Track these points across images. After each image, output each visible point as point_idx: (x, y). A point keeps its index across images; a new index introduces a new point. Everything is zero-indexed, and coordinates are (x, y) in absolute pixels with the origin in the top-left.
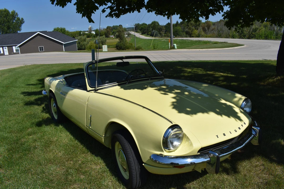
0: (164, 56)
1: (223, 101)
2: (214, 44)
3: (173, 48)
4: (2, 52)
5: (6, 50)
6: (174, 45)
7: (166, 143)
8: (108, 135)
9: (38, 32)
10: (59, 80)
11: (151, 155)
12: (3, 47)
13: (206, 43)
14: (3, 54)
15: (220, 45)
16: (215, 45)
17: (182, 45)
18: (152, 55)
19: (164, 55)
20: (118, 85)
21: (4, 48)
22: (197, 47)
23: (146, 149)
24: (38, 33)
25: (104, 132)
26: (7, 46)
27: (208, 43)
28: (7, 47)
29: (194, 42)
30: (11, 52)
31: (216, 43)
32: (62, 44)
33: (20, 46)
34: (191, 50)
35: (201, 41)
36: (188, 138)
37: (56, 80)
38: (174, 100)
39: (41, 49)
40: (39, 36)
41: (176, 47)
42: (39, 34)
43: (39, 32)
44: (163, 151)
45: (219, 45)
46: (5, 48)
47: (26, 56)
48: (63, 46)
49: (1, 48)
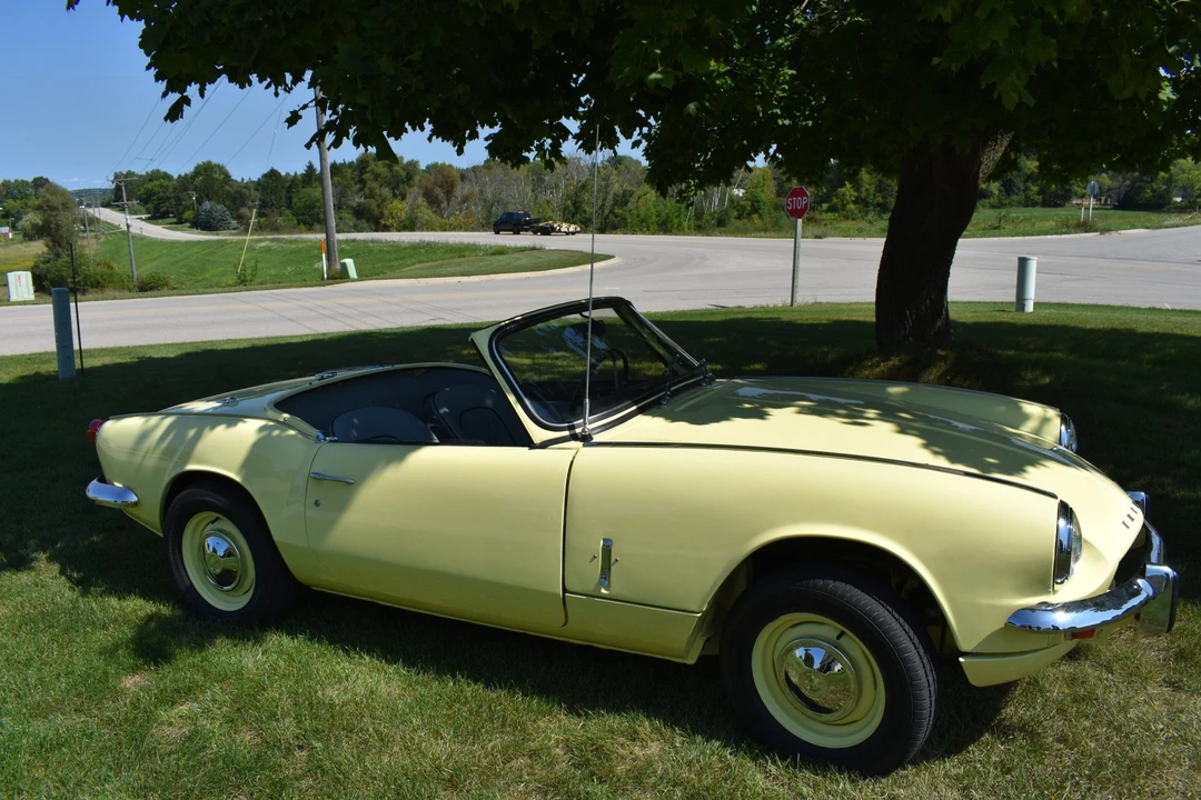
0: (326, 312)
2: (493, 254)
3: (342, 276)
6: (344, 265)
10: (255, 422)
11: (1006, 613)
13: (460, 251)
15: (524, 259)
17: (378, 264)
18: (268, 310)
19: (324, 308)
25: (714, 590)
27: (467, 253)
31: (501, 251)
34: (423, 280)
35: (435, 243)
37: (228, 426)
38: (916, 439)
41: (353, 272)
45: (519, 259)
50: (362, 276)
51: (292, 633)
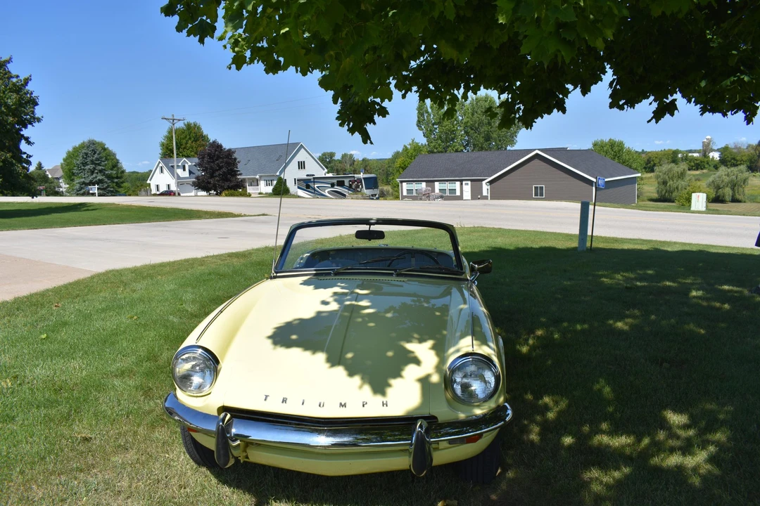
4: (458, 193)
5: (467, 188)
9: (535, 150)
12: (461, 181)
14: (461, 198)
21: (464, 183)
24: (537, 152)
26: (471, 180)
28: (469, 182)
30: (476, 194)
32: (590, 183)
33: (491, 182)
39: (539, 194)
40: (536, 161)
42: (537, 154)
43: (539, 150)
46: (466, 184)
48: (594, 188)
49: (458, 184)
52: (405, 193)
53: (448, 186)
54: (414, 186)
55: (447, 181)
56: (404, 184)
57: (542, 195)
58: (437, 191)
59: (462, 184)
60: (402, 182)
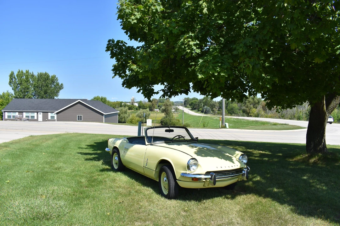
0: (210, 135)
1: (227, 154)
3: (225, 127)
4: (36, 118)
5: (41, 116)
6: (225, 124)
7: (189, 167)
8: (157, 170)
10: (122, 140)
11: (181, 173)
12: (37, 112)
13: (263, 123)
14: (37, 120)
15: (279, 127)
16: (273, 126)
17: (237, 125)
18: (197, 133)
19: (211, 134)
20: (165, 143)
21: (39, 113)
22: (252, 127)
23: (179, 171)
24: (79, 101)
25: (155, 167)
26: (43, 112)
27: (266, 124)
28: (42, 113)
29: (250, 122)
30: (45, 119)
31: (275, 124)
32: (102, 114)
33: (57, 113)
34: (243, 130)
35: (259, 121)
36: (201, 166)
37: (119, 140)
38: (196, 151)
39: (80, 119)
40: (79, 105)
41: (227, 126)
42: (79, 102)
43: (80, 100)
44: (187, 171)
45: (277, 127)
46: (40, 114)
47: (66, 124)
48: (104, 117)
49: (36, 113)
50: (230, 127)
51: (121, 172)
52: (6, 117)
53: (30, 114)
54: (12, 114)
55: (30, 112)
56: (6, 113)
57: (81, 119)
58: (24, 117)
59: (38, 114)
60: (5, 112)
